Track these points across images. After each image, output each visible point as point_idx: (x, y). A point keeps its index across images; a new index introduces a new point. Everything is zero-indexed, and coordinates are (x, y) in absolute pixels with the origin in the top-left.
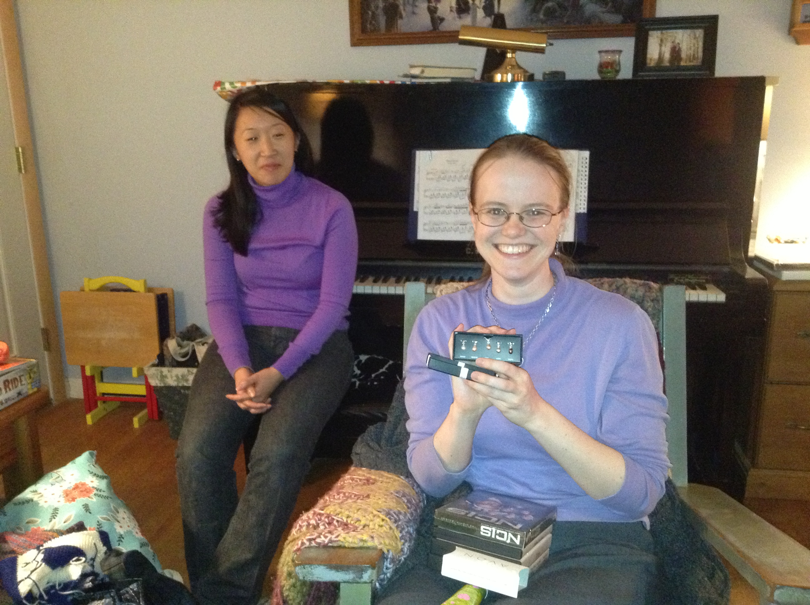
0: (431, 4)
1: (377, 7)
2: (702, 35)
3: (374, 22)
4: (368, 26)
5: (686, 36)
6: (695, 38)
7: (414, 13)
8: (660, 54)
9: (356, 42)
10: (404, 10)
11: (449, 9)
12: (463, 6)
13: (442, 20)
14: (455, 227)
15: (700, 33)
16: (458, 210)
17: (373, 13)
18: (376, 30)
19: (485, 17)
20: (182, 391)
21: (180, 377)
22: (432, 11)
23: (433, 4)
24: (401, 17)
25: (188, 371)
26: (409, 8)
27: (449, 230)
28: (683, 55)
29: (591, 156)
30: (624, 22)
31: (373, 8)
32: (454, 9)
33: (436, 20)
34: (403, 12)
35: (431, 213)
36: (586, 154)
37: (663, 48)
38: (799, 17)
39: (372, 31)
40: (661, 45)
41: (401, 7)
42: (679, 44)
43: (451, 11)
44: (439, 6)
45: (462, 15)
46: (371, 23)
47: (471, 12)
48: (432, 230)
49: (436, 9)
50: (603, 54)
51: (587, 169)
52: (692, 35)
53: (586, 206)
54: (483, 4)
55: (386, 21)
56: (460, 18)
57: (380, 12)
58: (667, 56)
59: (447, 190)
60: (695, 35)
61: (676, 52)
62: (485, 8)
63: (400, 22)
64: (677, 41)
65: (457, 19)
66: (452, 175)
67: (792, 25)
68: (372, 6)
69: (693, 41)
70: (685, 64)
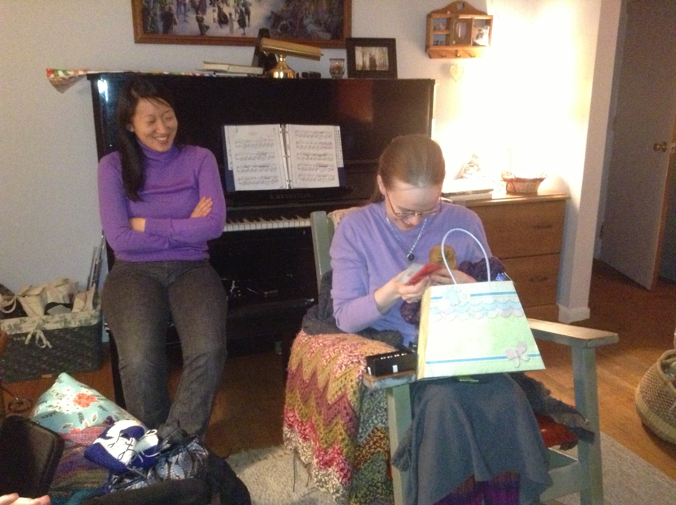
0: (198, 15)
1: (155, 14)
2: (387, 51)
3: (153, 25)
4: (149, 28)
5: (377, 50)
6: (383, 52)
7: (185, 21)
8: (363, 62)
9: (138, 41)
10: (178, 18)
11: (212, 21)
12: (223, 19)
13: (208, 28)
14: (261, 181)
15: (385, 49)
16: (262, 168)
17: (153, 19)
18: (155, 32)
19: (239, 28)
20: (15, 339)
21: (13, 327)
22: (200, 21)
23: (200, 15)
24: (176, 23)
25: (21, 320)
26: (181, 17)
27: (257, 183)
28: (377, 63)
29: (341, 128)
30: (333, 38)
31: (152, 15)
32: (216, 20)
33: (203, 28)
34: (177, 20)
35: (243, 171)
36: (338, 128)
37: (365, 59)
38: (432, 43)
39: (152, 32)
40: (363, 56)
41: (175, 16)
42: (374, 56)
43: (214, 21)
44: (204, 17)
45: (223, 26)
46: (151, 27)
47: (229, 23)
48: (245, 183)
49: (203, 19)
50: (333, 61)
51: (340, 138)
52: (381, 51)
53: (342, 163)
54: (237, 19)
55: (164, 26)
56: (221, 27)
57: (158, 18)
58: (368, 63)
59: (252, 154)
60: (383, 51)
61: (372, 61)
62: (239, 22)
63: (174, 27)
64: (372, 54)
65: (219, 28)
66: (255, 143)
67: (427, 47)
68: (152, 13)
69: (382, 55)
70: (379, 70)
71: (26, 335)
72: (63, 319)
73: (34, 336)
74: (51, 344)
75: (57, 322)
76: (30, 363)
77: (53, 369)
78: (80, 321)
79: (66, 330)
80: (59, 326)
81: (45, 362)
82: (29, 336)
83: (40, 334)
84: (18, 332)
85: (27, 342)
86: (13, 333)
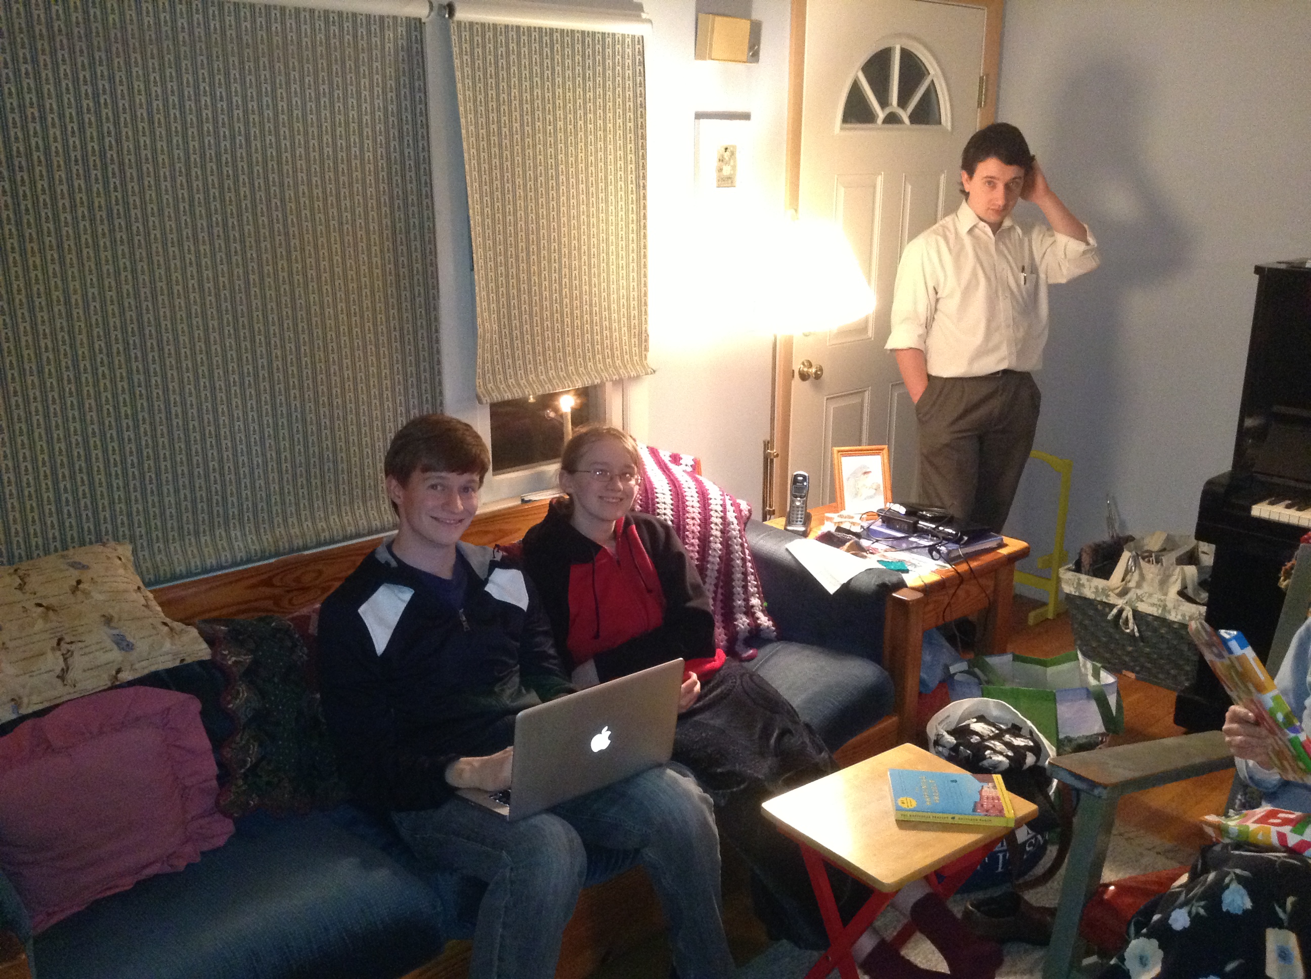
71: (1112, 606)
72: (1162, 604)
73: (1121, 611)
74: (1139, 631)
75: (1153, 605)
76: (1112, 646)
77: (1137, 668)
78: (1184, 616)
79: (1162, 620)
80: (1155, 611)
81: (1129, 653)
82: (1115, 611)
83: (1128, 613)
84: (1105, 600)
85: (1110, 617)
86: (1099, 599)
